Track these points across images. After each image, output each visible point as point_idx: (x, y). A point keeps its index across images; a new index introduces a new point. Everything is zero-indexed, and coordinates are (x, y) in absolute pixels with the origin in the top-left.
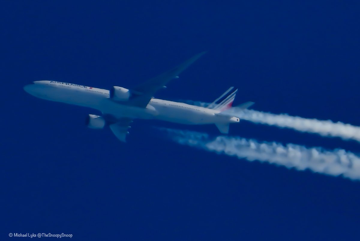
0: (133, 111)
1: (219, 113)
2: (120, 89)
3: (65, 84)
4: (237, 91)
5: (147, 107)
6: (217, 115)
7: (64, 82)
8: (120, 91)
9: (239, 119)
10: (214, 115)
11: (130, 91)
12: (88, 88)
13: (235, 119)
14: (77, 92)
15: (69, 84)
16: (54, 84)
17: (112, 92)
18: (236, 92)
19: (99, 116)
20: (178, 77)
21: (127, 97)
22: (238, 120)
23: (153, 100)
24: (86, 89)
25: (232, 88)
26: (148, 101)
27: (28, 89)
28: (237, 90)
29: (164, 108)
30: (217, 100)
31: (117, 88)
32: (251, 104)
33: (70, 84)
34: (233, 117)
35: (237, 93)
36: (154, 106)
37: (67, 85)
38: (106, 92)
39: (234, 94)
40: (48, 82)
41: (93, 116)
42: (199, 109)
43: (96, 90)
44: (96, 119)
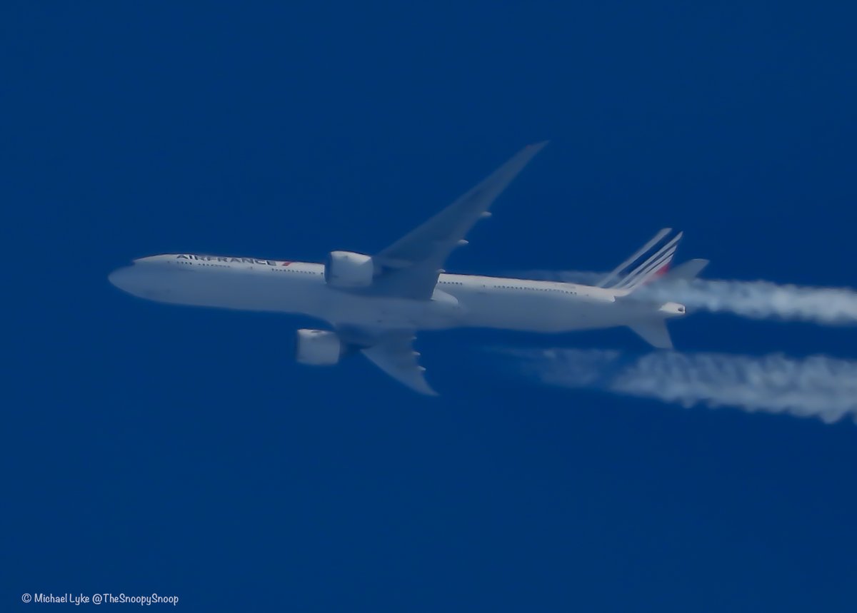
1: (628, 296)
2: (347, 257)
3: (217, 260)
4: (681, 238)
5: (432, 299)
6: (620, 301)
8: (345, 261)
9: (684, 309)
10: (613, 300)
11: (374, 261)
12: (279, 265)
13: (673, 308)
14: (251, 277)
15: (225, 260)
16: (189, 260)
18: (678, 241)
19: (323, 332)
20: (489, 214)
21: (367, 277)
22: (681, 310)
23: (444, 278)
24: (274, 267)
25: (666, 232)
26: (431, 283)
27: (122, 280)
28: (679, 236)
29: (481, 295)
30: (624, 266)
31: (338, 255)
32: (700, 264)
33: (229, 259)
34: (664, 303)
35: (679, 244)
36: (451, 294)
37: (223, 263)
38: (319, 269)
39: (672, 247)
40: (173, 258)
41: (306, 333)
42: (574, 291)
43: (298, 267)
44: (314, 339)
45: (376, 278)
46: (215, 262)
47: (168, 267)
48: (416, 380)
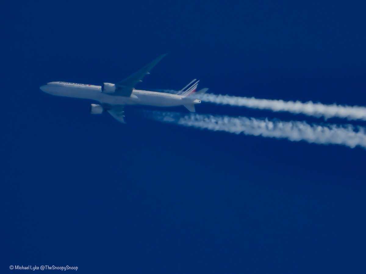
0: (121, 100)
1: (185, 97)
2: (108, 84)
5: (131, 97)
6: (183, 99)
7: (69, 82)
8: (108, 86)
10: (181, 99)
11: (116, 86)
12: (87, 85)
13: (197, 101)
14: (79, 89)
16: (62, 84)
17: (103, 87)
19: (98, 105)
20: (149, 73)
21: (114, 90)
22: (199, 102)
23: (134, 91)
25: (195, 80)
26: (131, 92)
27: (44, 88)
28: (199, 81)
30: (184, 89)
31: (106, 84)
32: (206, 89)
34: (195, 100)
35: (199, 83)
36: (137, 96)
37: (72, 84)
38: (99, 87)
39: (196, 84)
40: (58, 83)
41: (94, 105)
42: (170, 96)
43: (93, 87)
44: (96, 107)
45: (116, 90)
46: (70, 84)
47: (57, 85)
48: (121, 119)
